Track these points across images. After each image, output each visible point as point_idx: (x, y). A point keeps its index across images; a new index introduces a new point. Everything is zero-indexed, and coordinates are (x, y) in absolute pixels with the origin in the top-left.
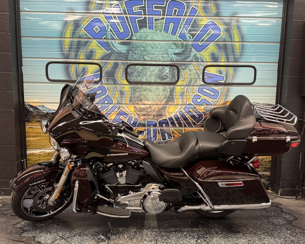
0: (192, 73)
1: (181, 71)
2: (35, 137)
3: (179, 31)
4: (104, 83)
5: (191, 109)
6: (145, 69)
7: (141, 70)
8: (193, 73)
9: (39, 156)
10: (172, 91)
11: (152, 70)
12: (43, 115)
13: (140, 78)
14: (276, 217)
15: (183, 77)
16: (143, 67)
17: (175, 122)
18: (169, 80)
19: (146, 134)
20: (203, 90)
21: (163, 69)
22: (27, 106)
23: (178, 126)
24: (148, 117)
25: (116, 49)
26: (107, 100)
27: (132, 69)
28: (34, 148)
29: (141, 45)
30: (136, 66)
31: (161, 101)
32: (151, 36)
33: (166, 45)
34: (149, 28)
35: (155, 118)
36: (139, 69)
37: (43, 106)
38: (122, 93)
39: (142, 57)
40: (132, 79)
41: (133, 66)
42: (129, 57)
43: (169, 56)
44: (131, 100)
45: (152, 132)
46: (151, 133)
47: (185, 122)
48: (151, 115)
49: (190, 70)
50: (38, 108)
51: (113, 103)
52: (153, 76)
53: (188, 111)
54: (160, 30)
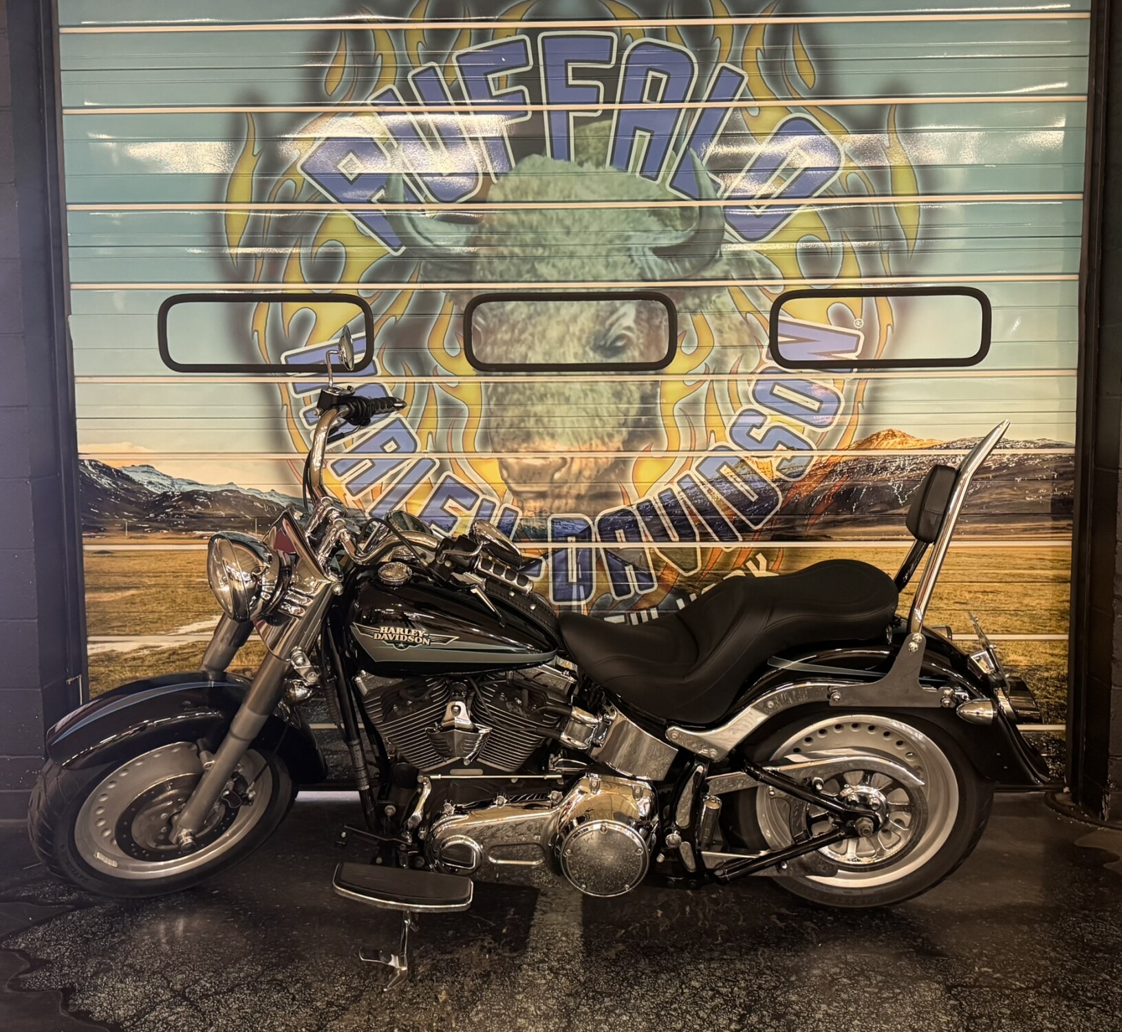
0: (726, 326)
1: (684, 319)
2: (119, 589)
3: (671, 161)
4: (379, 373)
5: (729, 470)
6: (539, 314)
7: (524, 320)
8: (732, 326)
9: (134, 663)
10: (647, 399)
11: (567, 319)
12: (148, 502)
13: (523, 349)
14: (1090, 911)
15: (690, 341)
16: (532, 308)
17: (666, 521)
18: (637, 354)
19: (551, 573)
20: (774, 392)
21: (612, 313)
22: (90, 468)
23: (677, 539)
24: (557, 503)
25: (427, 239)
26: (393, 439)
27: (490, 315)
28: (116, 632)
29: (522, 223)
30: (506, 303)
31: (606, 439)
32: (560, 184)
33: (623, 217)
34: (553, 156)
35: (583, 508)
36: (516, 314)
37: (148, 469)
38: (450, 410)
39: (528, 267)
40: (490, 354)
41: (493, 304)
42: (478, 267)
43: (632, 261)
44: (486, 440)
45: (572, 564)
46: (570, 568)
47: (704, 522)
48: (566, 496)
49: (720, 314)
50: (131, 475)
51: (418, 450)
52: (572, 340)
53: (717, 475)
54: (597, 160)
